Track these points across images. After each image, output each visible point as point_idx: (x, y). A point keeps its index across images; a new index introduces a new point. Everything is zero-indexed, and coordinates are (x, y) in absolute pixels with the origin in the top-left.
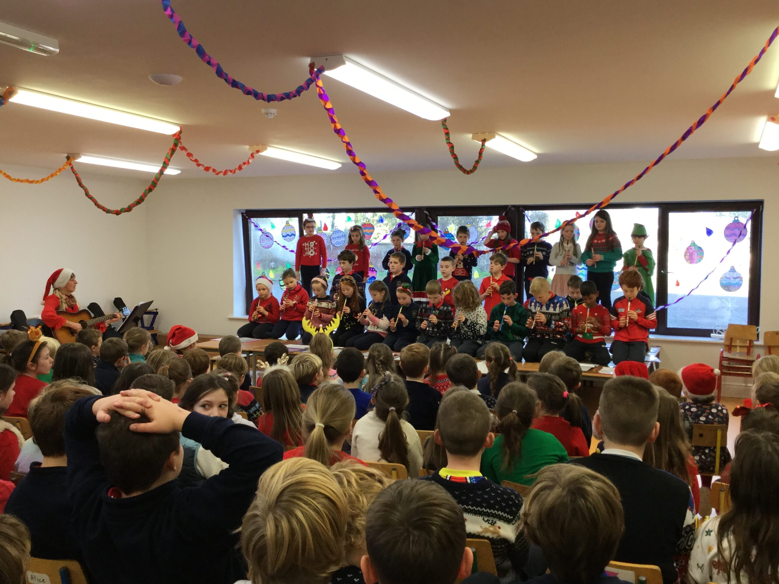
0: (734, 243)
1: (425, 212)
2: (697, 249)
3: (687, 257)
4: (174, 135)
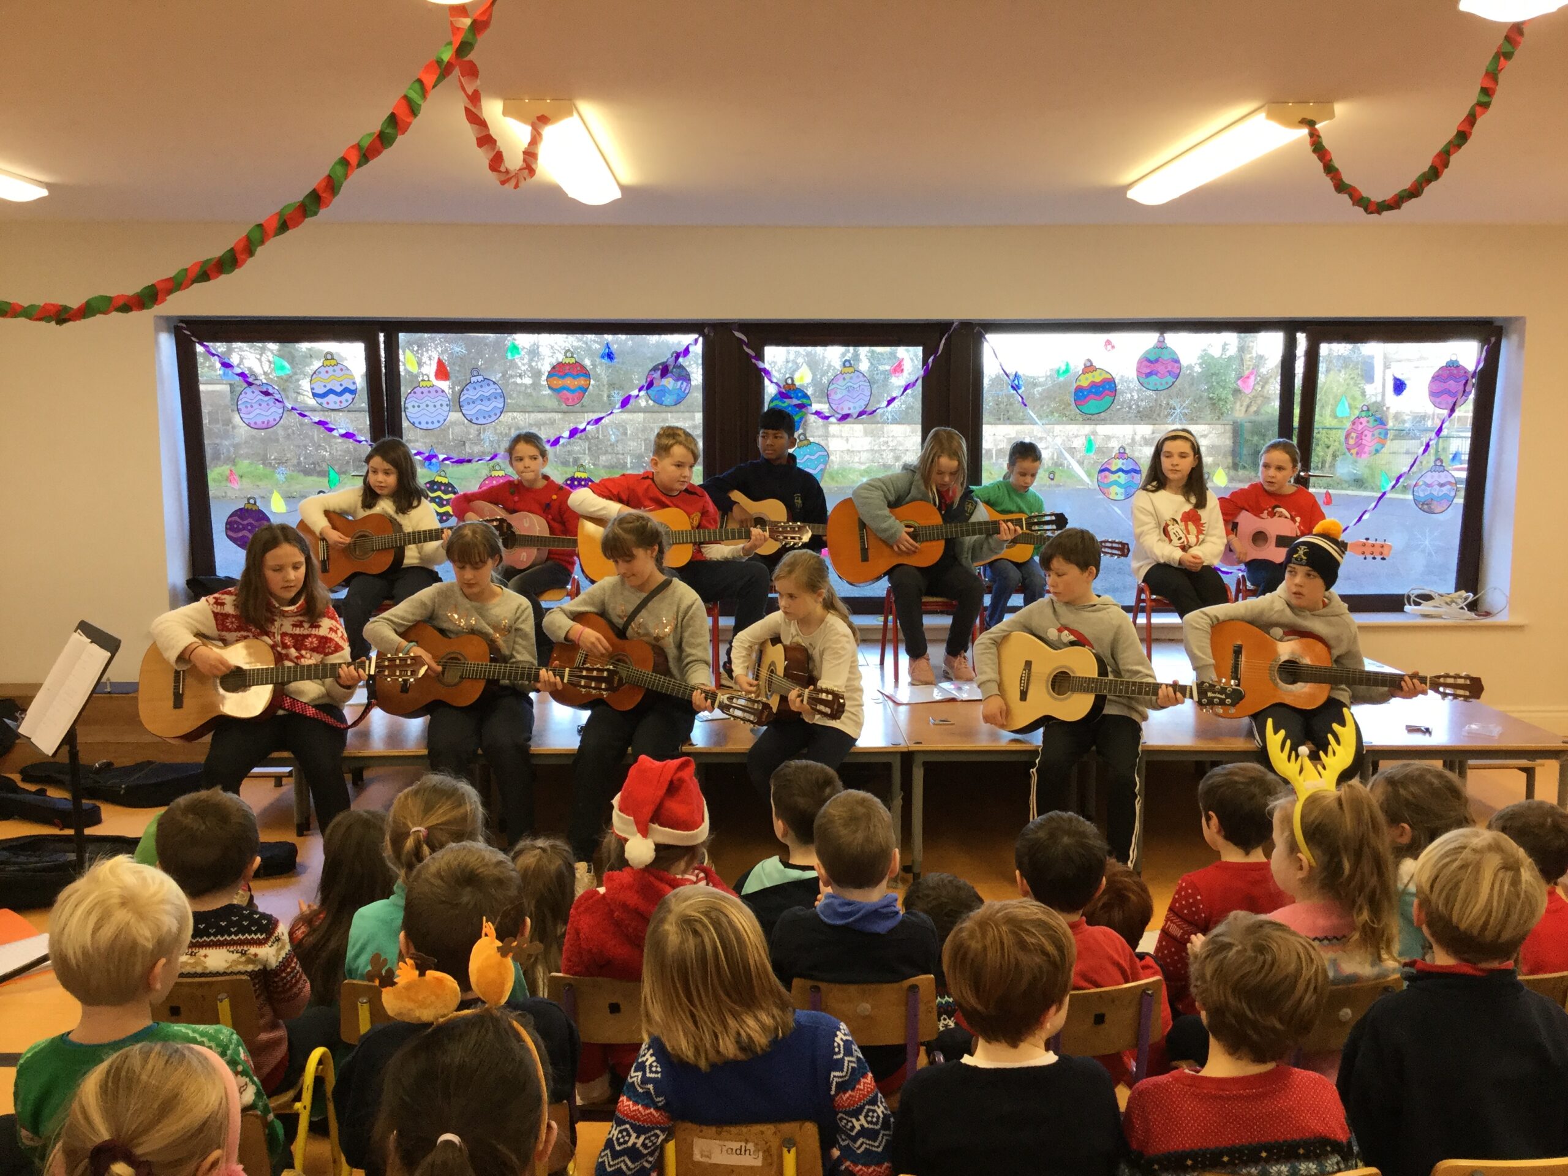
1: (738, 334)
2: (1372, 424)
3: (1352, 442)
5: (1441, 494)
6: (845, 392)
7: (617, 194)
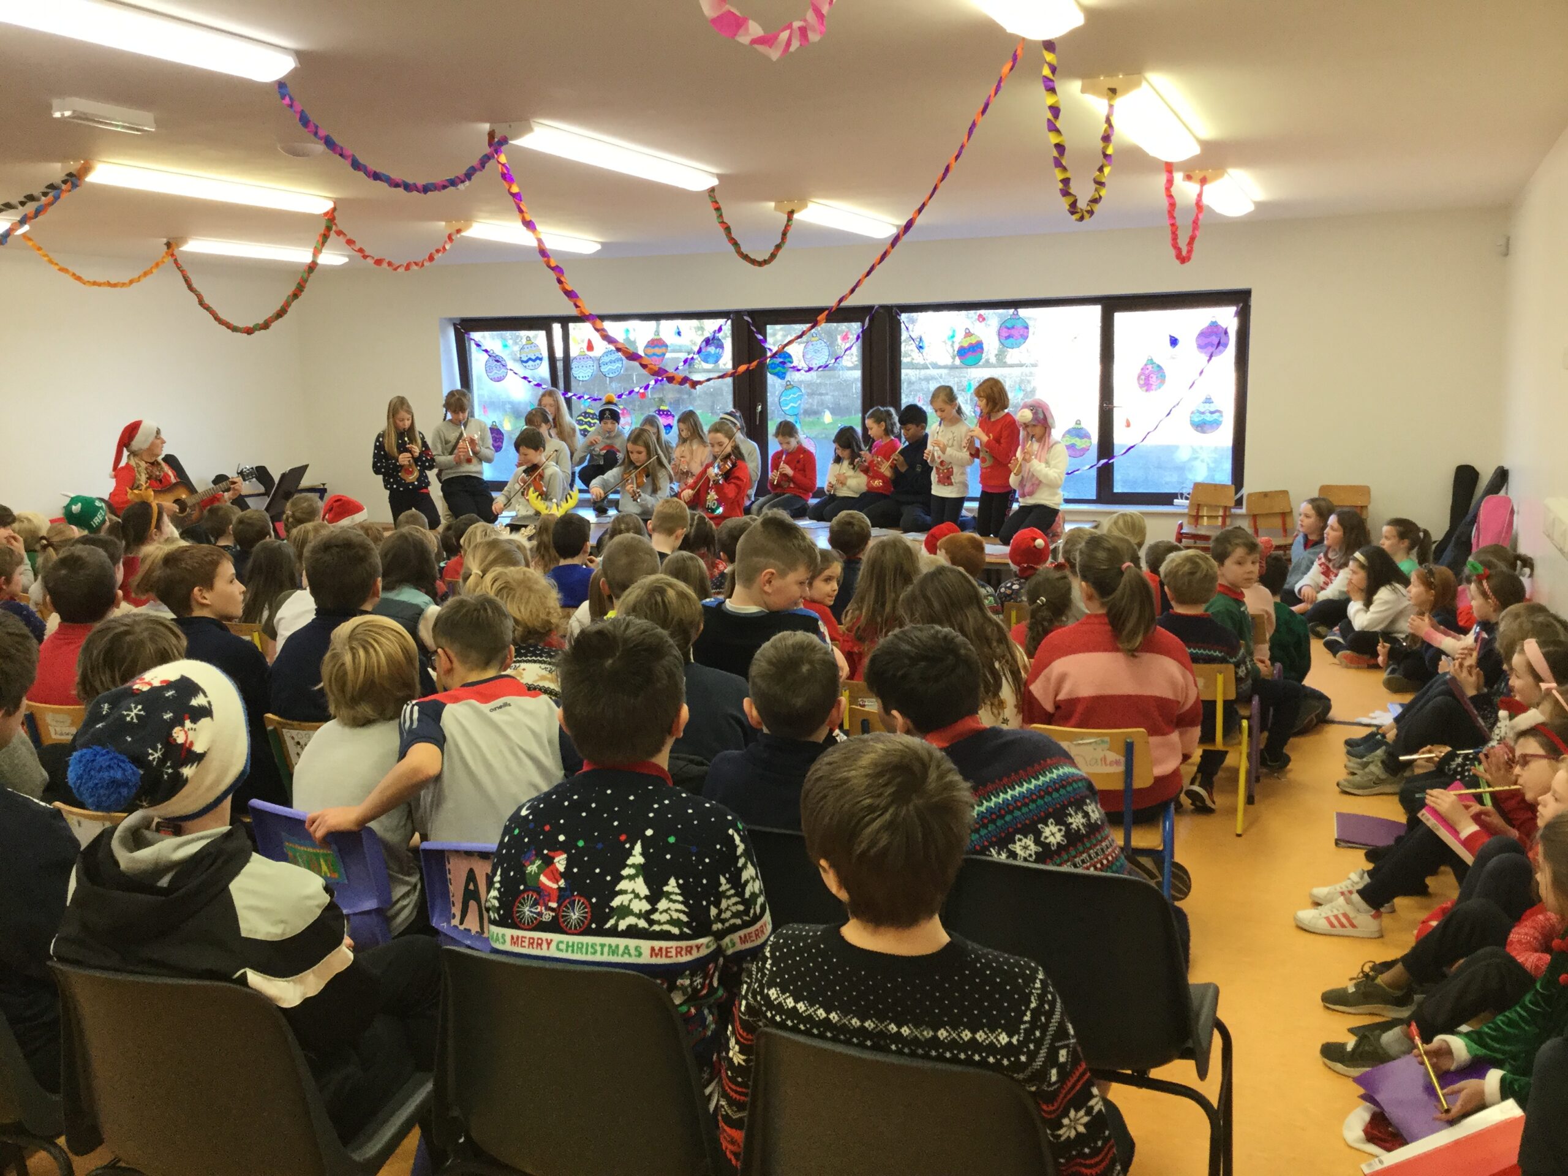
0: (1211, 357)
1: (747, 318)
2: (1156, 369)
3: (1142, 382)
4: (326, 214)
5: (1212, 419)
7: (597, 250)
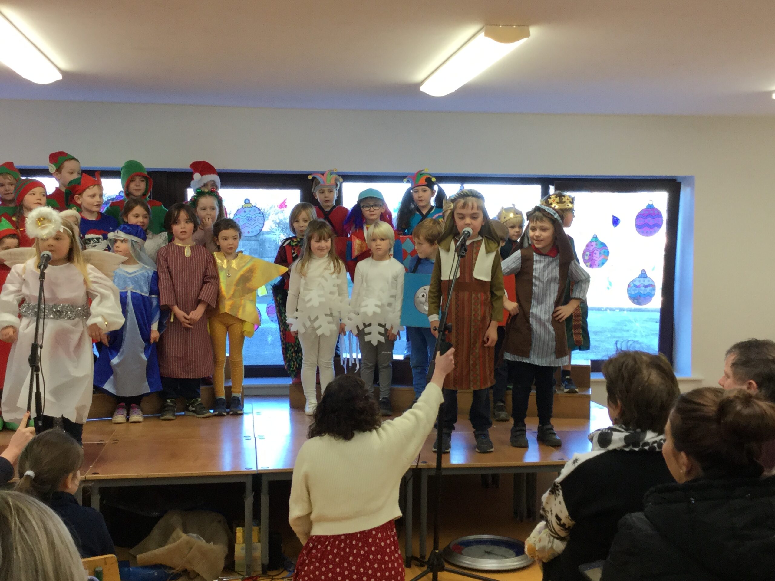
0: (646, 236)
2: (599, 246)
3: (587, 258)
5: (646, 292)
6: (246, 221)
7: (59, 77)
